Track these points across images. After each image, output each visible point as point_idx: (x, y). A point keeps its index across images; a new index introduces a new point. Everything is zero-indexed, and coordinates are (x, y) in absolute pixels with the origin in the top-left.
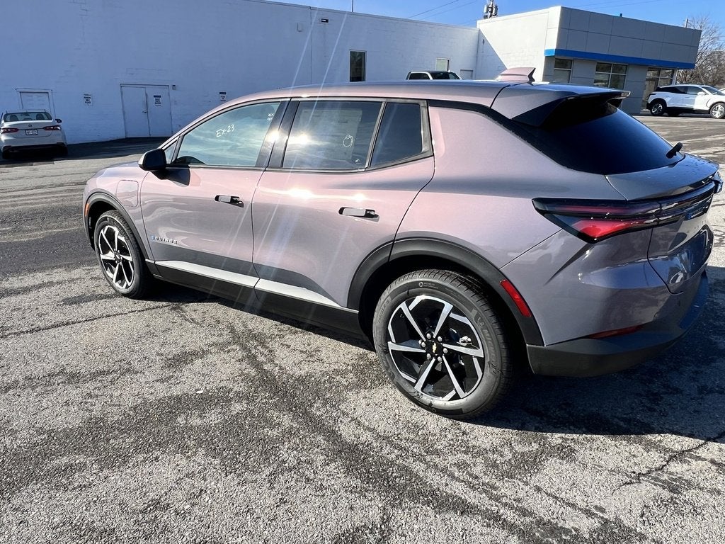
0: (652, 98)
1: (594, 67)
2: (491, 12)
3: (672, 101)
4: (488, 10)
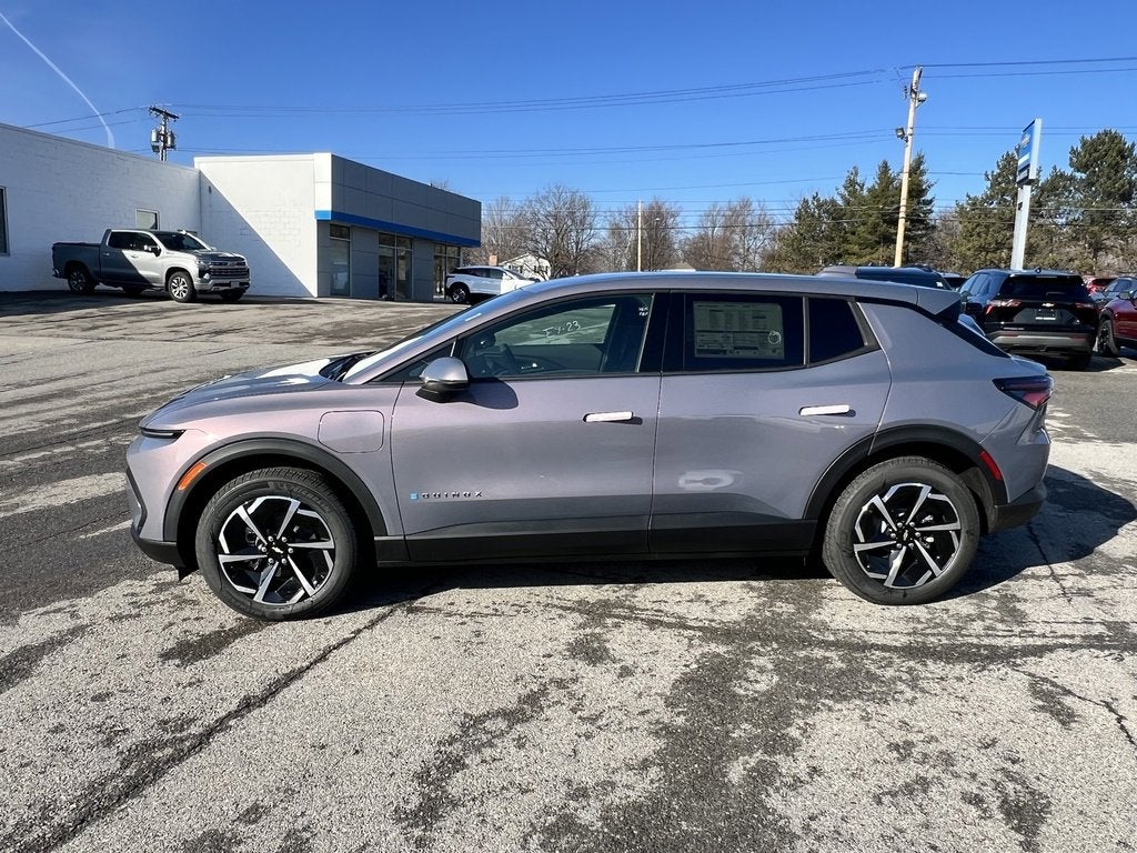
0: (450, 282)
1: (376, 238)
2: (165, 141)
3: (475, 286)
4: (158, 139)
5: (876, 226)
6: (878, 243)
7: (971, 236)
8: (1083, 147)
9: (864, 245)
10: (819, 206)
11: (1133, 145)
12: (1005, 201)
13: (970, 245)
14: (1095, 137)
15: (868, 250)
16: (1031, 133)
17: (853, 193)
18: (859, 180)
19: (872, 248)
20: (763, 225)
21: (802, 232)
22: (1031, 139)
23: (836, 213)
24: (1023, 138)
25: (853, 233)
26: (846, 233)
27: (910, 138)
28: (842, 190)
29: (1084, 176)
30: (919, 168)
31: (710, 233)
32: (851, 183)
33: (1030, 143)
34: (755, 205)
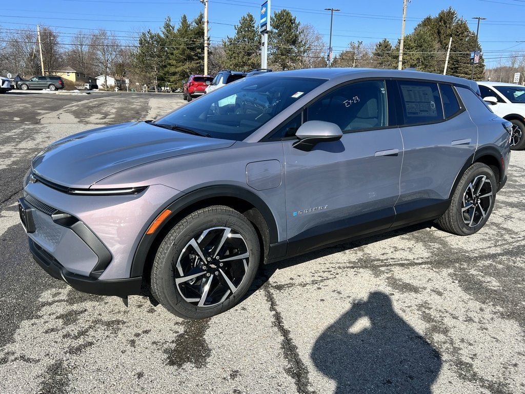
5: (184, 50)
6: (186, 60)
7: (231, 58)
8: (275, 16)
9: (178, 61)
10: (152, 37)
11: (295, 18)
12: (245, 41)
13: (231, 63)
14: (280, 12)
15: (181, 63)
16: (266, 7)
17: (169, 31)
18: (171, 24)
19: (183, 62)
20: (114, 46)
21: (144, 51)
22: (266, 10)
23: (162, 42)
24: (262, 9)
25: (172, 54)
26: (167, 53)
27: (206, 3)
28: (164, 30)
29: (277, 31)
30: (202, 20)
31: (80, 49)
32: (168, 26)
33: (266, 12)
34: (109, 34)
